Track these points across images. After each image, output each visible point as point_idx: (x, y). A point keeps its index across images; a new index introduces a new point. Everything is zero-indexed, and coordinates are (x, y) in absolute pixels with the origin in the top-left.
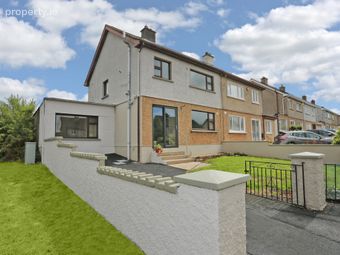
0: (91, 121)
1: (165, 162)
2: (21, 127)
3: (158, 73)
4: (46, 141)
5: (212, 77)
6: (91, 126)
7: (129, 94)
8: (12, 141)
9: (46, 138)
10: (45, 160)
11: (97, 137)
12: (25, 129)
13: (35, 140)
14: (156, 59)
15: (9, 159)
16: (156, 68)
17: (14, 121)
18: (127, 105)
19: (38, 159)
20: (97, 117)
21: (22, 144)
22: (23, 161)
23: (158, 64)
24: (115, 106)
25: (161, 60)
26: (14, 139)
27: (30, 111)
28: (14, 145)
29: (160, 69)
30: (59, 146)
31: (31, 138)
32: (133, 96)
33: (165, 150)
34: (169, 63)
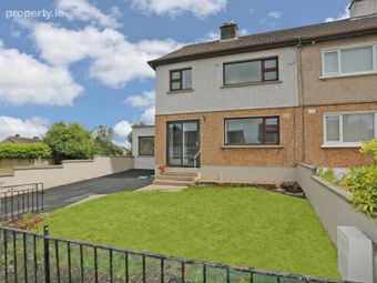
3: (176, 85)
5: (276, 58)
14: (172, 72)
25: (181, 71)
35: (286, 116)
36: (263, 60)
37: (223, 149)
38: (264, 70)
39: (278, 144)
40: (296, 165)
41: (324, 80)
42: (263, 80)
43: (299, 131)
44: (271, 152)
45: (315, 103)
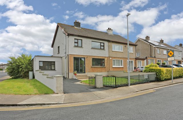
0: (52, 63)
1: (77, 78)
2: (27, 66)
3: (76, 44)
4: (36, 71)
5: (104, 43)
6: (52, 65)
7: (66, 53)
8: (25, 71)
9: (36, 70)
10: (36, 78)
11: (55, 70)
12: (29, 67)
13: (32, 70)
14: (75, 39)
15: (23, 78)
16: (75, 43)
17: (24, 64)
18: (65, 57)
19: (34, 77)
20: (55, 62)
21: (28, 72)
22: (28, 78)
23: (76, 41)
24: (62, 57)
25: (78, 39)
26: (25, 70)
27: (30, 60)
28: (25, 73)
29: (77, 43)
30: (40, 72)
31: (31, 70)
32: (67, 54)
33: (78, 74)
34: (82, 40)
35: (106, 59)
36: (101, 43)
37: (92, 67)
38: (101, 46)
39: (104, 66)
40: (108, 72)
41: (113, 51)
42: (101, 49)
43: (108, 63)
44: (103, 68)
45: (111, 56)
